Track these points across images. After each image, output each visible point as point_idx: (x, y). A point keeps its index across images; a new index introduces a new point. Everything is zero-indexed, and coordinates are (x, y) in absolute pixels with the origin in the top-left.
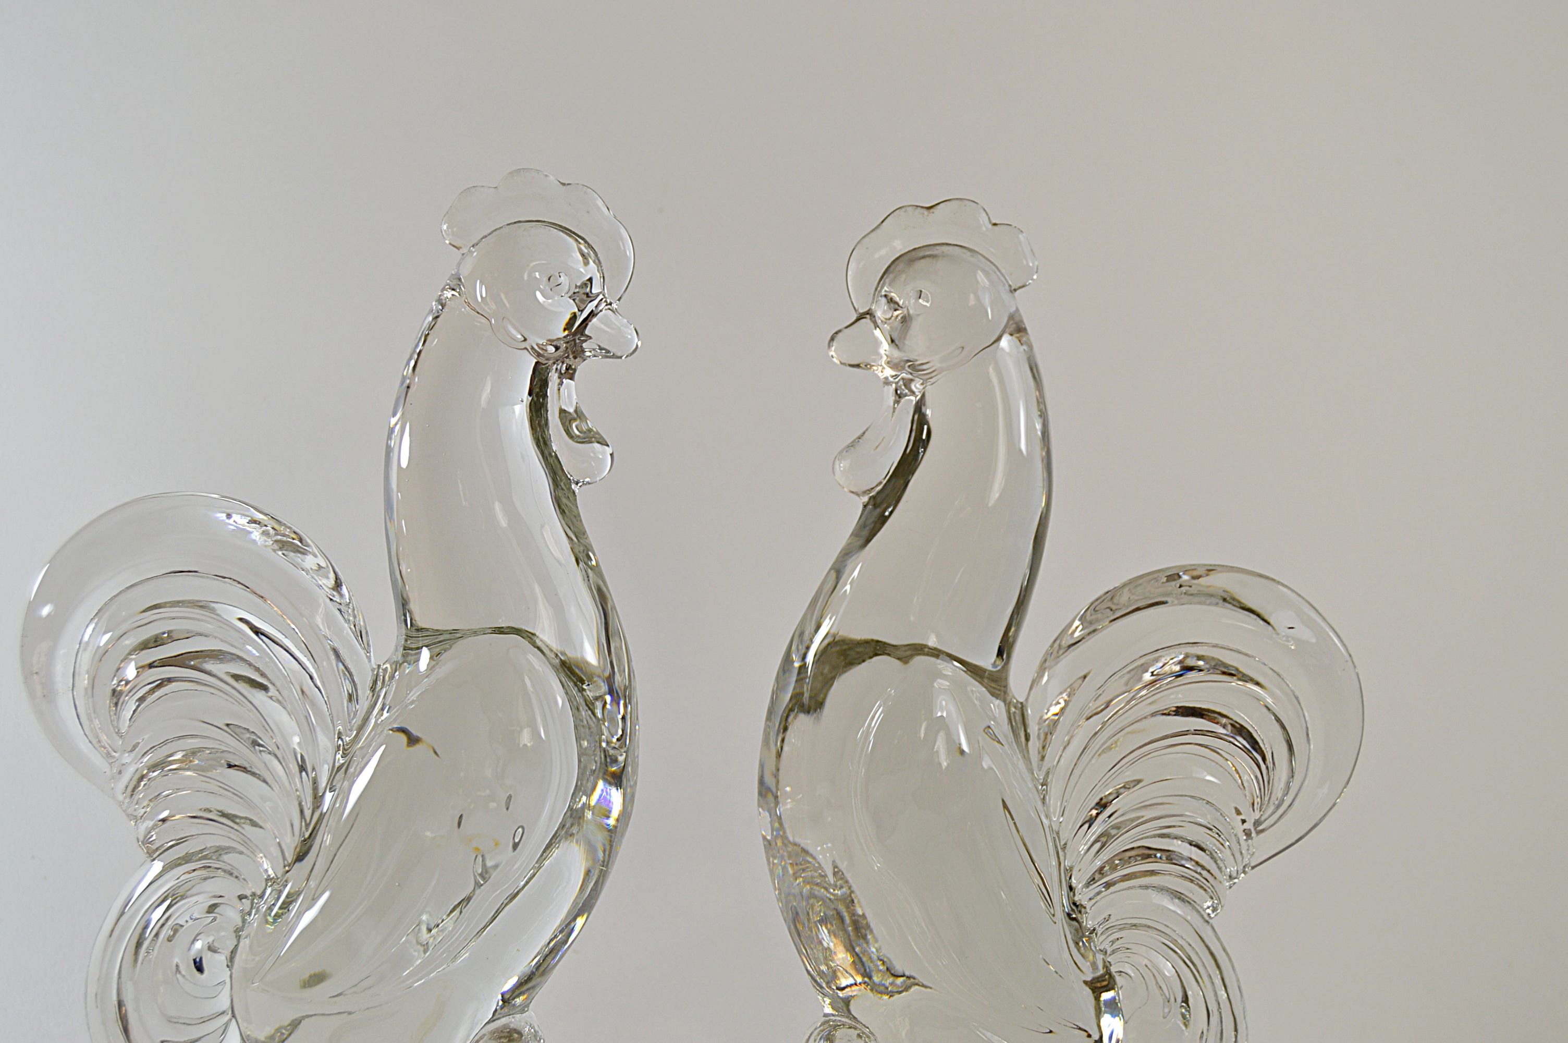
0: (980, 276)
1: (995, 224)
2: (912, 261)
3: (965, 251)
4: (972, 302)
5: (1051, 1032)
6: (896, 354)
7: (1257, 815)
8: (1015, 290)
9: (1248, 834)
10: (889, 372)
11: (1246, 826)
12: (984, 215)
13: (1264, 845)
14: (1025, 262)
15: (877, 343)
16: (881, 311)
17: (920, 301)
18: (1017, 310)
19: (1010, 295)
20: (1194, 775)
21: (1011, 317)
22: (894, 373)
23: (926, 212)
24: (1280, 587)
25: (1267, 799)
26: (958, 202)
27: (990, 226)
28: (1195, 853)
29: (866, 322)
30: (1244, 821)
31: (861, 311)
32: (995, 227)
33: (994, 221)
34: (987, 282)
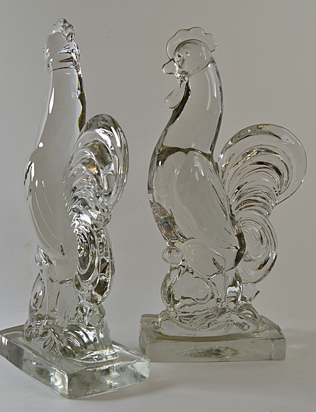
0: (203, 48)
1: (206, 34)
2: (184, 44)
3: (198, 41)
4: (201, 55)
5: (229, 248)
6: (181, 70)
7: (279, 190)
8: (212, 52)
9: (277, 195)
10: (179, 75)
11: (277, 192)
12: (203, 31)
13: (282, 197)
14: (214, 44)
15: (175, 67)
16: (177, 59)
17: (187, 54)
18: (212, 56)
19: (211, 53)
20: (263, 179)
21: (211, 58)
22: (180, 75)
23: (187, 31)
24: (284, 129)
25: (282, 185)
26: (196, 28)
27: (205, 34)
28: (263, 200)
29: (172, 62)
30: (276, 191)
31: (171, 58)
32: (206, 35)
33: (206, 33)
34: (205, 50)
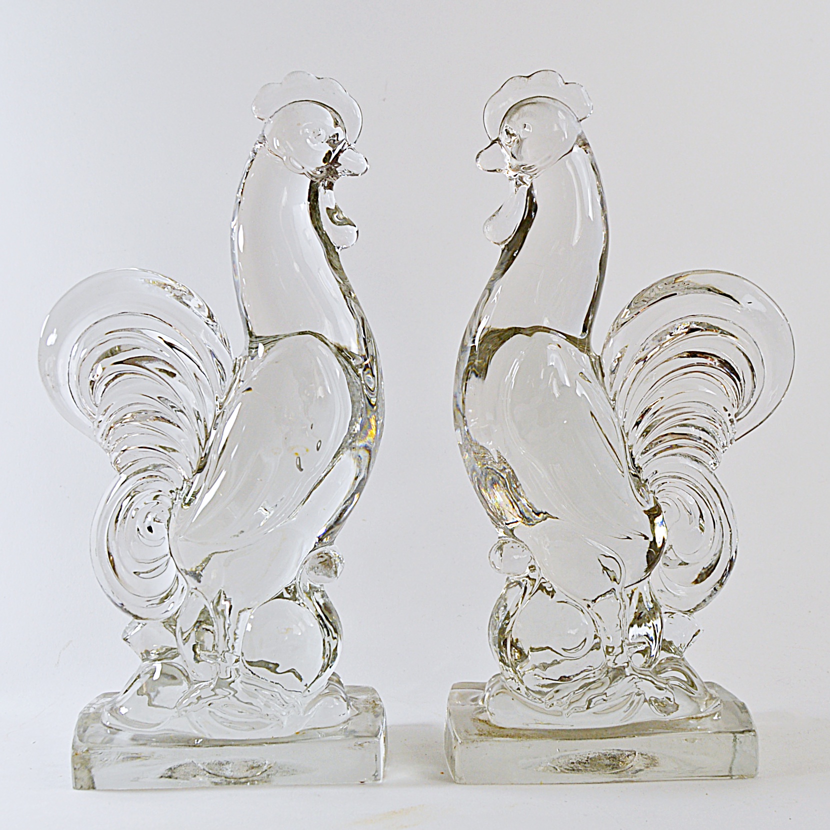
0: (560, 113)
1: (567, 83)
2: (518, 109)
3: (549, 99)
4: (556, 128)
5: (628, 538)
6: (515, 163)
7: (736, 410)
8: (581, 120)
9: (732, 421)
10: (512, 173)
11: (730, 417)
12: (560, 78)
13: (741, 427)
14: (585, 104)
15: (503, 156)
16: (504, 138)
17: (526, 129)
18: (583, 132)
19: (578, 123)
20: (700, 390)
21: (579, 137)
22: (515, 174)
23: (526, 79)
24: (745, 281)
25: (741, 400)
26: (545, 72)
27: (564, 84)
28: (703, 435)
29: (497, 145)
30: (729, 415)
31: (494, 139)
32: (567, 85)
33: (566, 82)
34: (564, 117)
